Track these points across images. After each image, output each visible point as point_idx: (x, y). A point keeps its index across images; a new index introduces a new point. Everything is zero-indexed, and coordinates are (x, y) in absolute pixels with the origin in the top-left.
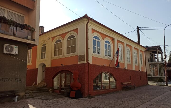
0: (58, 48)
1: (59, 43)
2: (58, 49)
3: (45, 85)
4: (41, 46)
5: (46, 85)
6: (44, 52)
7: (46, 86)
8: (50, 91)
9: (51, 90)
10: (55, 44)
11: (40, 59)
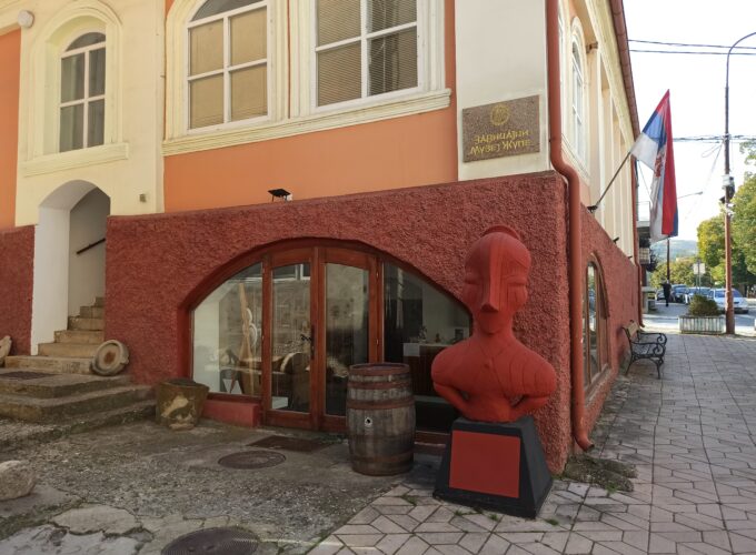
0: (226, 61)
1: (231, 18)
2: (226, 71)
3: (110, 358)
4: (60, 51)
5: (121, 358)
6: (86, 100)
7: (125, 369)
8: (174, 414)
9: (180, 402)
10: (190, 30)
11: (47, 153)
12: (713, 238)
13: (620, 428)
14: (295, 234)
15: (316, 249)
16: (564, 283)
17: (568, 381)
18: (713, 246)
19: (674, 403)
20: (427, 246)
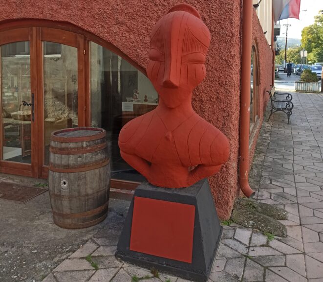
12: (310, 37)
13: (269, 167)
14: (16, 16)
15: (34, 28)
16: (237, 61)
17: (237, 142)
18: (309, 41)
19: (301, 143)
20: (125, 27)
